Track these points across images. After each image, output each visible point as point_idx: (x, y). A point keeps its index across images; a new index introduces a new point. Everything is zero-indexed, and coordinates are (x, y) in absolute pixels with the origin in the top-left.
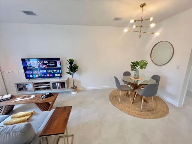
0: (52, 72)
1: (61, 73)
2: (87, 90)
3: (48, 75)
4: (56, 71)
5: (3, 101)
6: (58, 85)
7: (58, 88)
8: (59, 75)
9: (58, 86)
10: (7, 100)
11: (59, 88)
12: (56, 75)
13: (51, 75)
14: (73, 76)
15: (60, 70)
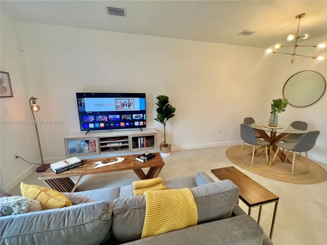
0: (129, 118)
1: (145, 121)
2: (182, 150)
3: (122, 124)
4: (136, 117)
5: (72, 168)
6: (141, 141)
7: (141, 147)
8: (141, 123)
9: (141, 143)
10: (78, 166)
11: (143, 146)
12: (137, 124)
13: (127, 124)
14: (165, 125)
15: (145, 115)
